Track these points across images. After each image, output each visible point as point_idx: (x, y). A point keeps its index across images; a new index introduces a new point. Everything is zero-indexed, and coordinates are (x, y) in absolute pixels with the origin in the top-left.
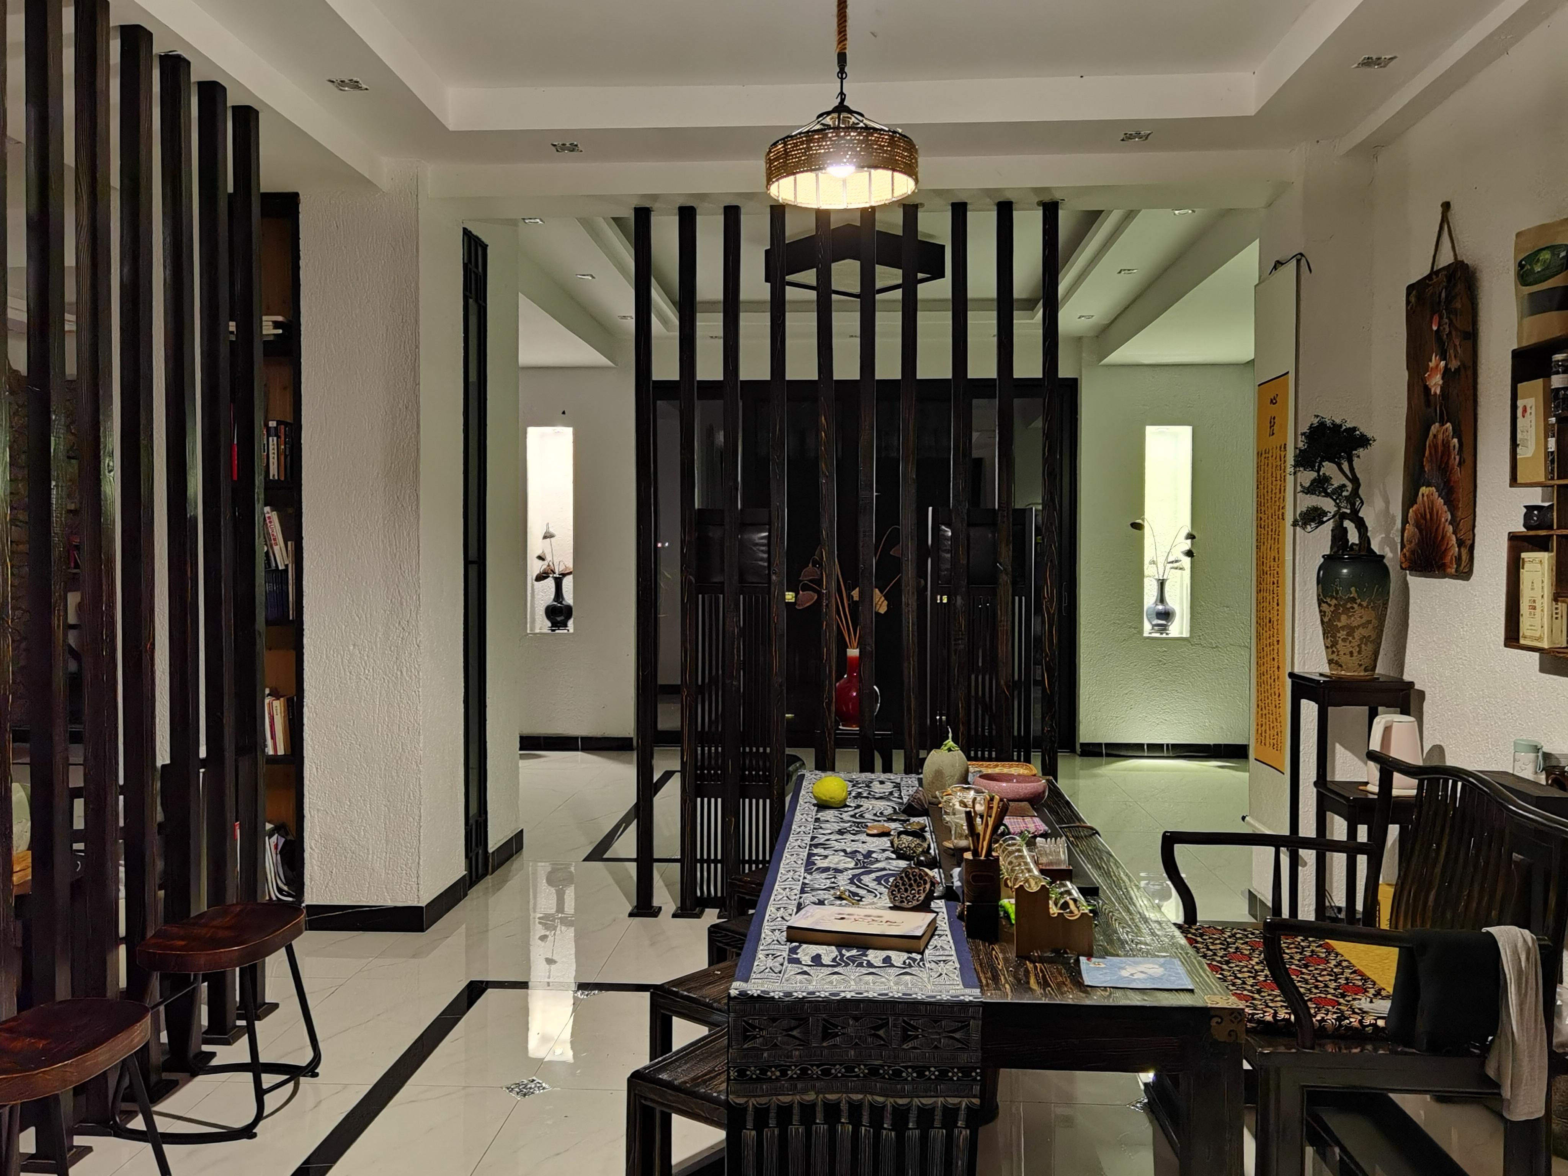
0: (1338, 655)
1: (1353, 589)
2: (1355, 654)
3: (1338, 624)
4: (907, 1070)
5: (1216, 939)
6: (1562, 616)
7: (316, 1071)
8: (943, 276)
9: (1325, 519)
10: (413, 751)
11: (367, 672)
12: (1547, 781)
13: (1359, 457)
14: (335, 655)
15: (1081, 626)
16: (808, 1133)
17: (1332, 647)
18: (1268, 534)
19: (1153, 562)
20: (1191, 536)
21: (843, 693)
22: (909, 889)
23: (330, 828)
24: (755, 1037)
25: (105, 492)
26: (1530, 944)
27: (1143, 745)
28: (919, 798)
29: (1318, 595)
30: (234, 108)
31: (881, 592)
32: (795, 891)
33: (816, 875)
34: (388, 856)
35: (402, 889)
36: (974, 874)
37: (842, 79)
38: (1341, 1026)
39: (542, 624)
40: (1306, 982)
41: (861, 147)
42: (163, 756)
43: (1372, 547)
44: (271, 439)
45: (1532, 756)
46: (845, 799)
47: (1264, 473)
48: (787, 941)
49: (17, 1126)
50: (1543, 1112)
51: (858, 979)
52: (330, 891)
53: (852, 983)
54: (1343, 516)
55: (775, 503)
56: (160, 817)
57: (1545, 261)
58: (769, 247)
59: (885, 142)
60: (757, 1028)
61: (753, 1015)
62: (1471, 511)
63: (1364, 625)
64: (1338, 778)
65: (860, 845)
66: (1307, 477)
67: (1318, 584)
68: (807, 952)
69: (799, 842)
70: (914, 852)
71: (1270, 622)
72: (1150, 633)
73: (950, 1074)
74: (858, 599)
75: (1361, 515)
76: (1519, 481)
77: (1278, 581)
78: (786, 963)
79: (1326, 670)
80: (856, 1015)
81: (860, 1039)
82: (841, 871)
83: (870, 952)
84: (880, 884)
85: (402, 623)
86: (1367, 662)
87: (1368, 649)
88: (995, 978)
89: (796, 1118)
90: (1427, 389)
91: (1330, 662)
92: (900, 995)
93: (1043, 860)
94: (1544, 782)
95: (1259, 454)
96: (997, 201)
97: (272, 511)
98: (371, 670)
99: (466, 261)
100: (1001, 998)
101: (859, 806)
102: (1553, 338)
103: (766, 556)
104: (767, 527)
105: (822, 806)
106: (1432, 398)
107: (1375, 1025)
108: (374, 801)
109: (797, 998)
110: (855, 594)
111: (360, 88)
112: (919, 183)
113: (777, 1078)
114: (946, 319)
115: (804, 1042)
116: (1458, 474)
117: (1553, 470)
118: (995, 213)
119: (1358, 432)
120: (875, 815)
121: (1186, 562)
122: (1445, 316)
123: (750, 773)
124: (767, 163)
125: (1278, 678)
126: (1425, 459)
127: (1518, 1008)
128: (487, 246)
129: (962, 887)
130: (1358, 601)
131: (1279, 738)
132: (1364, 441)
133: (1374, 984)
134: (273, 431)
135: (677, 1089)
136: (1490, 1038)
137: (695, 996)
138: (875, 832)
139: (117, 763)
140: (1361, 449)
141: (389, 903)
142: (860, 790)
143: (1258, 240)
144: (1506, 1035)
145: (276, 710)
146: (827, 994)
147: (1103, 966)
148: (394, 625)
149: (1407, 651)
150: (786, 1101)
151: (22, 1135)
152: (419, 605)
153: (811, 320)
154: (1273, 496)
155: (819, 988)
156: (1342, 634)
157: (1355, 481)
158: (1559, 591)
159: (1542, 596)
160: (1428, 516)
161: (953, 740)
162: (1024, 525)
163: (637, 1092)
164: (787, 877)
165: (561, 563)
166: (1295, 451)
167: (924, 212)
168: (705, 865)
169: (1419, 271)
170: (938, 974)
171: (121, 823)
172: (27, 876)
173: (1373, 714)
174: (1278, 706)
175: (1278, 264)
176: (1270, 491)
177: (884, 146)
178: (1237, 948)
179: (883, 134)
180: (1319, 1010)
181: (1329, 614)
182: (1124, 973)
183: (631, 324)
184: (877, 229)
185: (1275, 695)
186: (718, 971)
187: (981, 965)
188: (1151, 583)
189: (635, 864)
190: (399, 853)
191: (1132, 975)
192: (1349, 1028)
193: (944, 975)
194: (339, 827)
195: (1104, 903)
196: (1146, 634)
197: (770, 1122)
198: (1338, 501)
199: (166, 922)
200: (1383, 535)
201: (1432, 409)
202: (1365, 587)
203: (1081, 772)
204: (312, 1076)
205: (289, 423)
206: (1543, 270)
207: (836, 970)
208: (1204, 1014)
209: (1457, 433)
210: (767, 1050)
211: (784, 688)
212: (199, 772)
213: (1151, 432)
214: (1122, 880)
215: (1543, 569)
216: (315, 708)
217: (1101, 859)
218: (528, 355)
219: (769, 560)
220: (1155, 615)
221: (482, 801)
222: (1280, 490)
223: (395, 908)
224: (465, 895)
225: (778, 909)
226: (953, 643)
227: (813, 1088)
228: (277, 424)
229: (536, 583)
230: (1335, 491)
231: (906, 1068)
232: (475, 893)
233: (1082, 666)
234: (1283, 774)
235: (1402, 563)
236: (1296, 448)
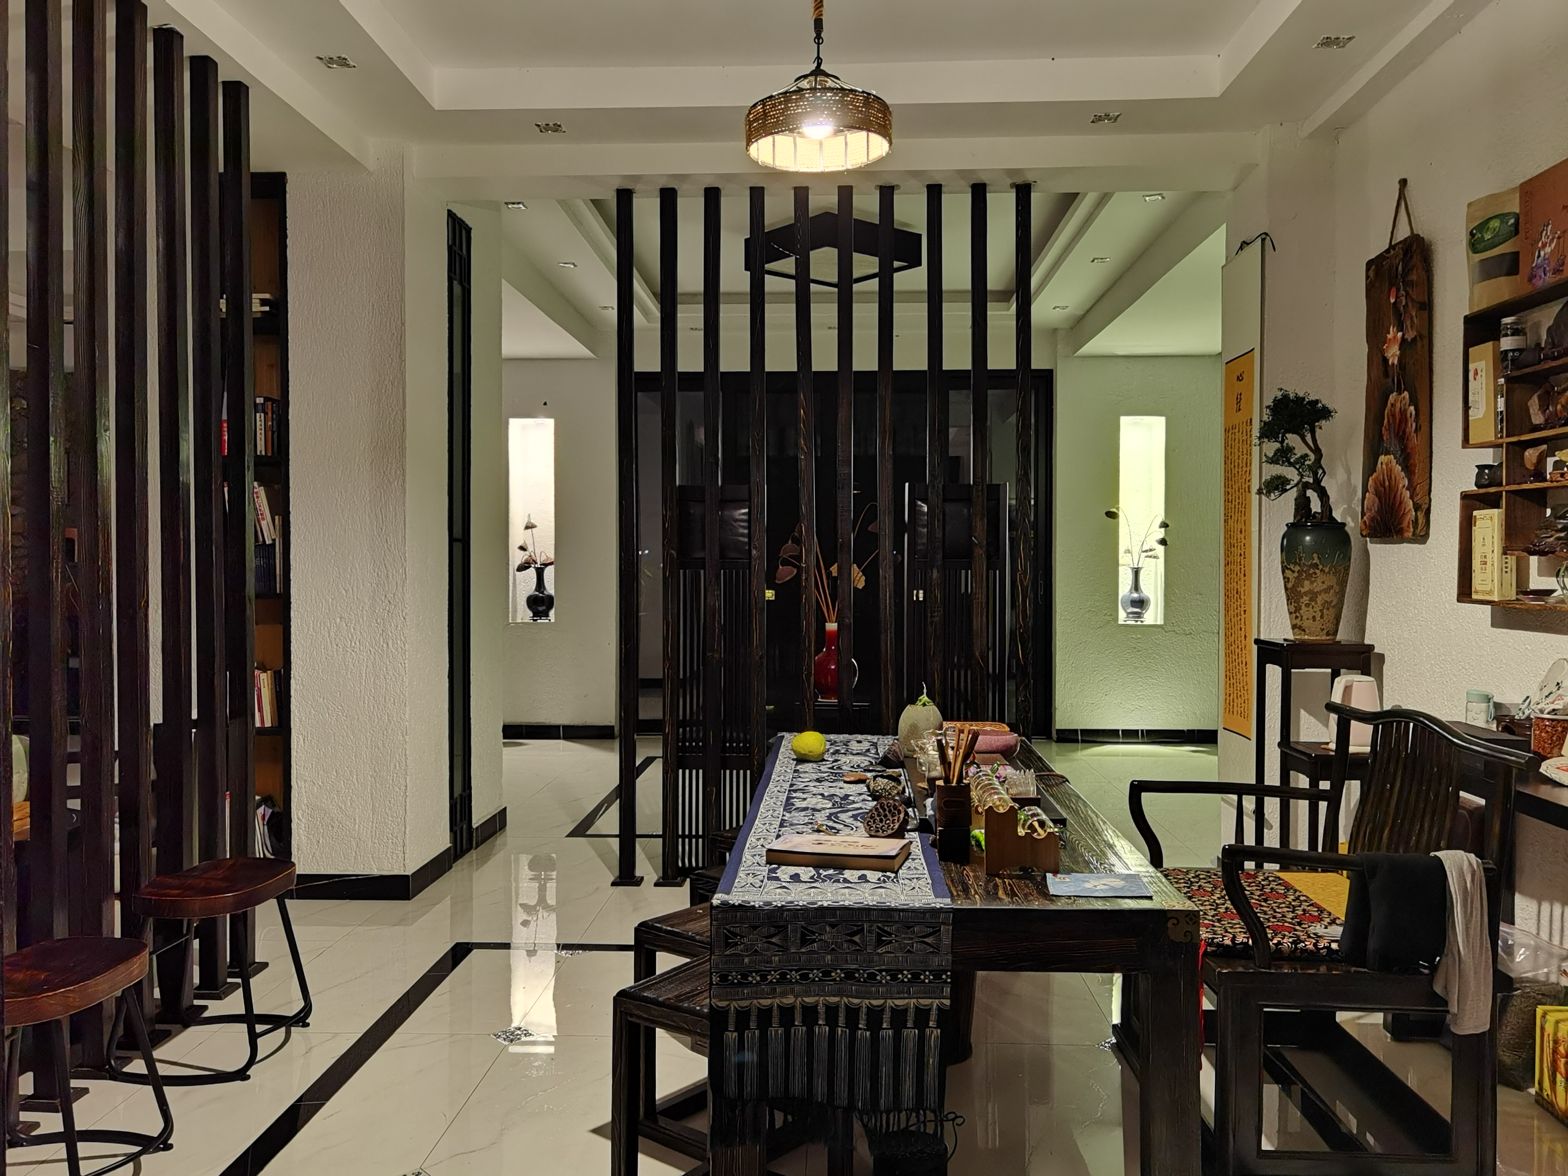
0: (1301, 620)
1: (1315, 555)
2: (1318, 618)
3: (1302, 589)
4: (881, 973)
5: (1180, 879)
6: (1511, 570)
7: (307, 1021)
8: (920, 265)
9: (1288, 487)
10: (398, 722)
11: (353, 644)
12: (1497, 727)
13: (1321, 428)
14: (322, 628)
15: (1057, 614)
16: (787, 1034)
17: (1295, 612)
18: (1235, 508)
19: (1128, 551)
20: (1164, 525)
21: (822, 667)
22: (884, 819)
23: (317, 799)
24: (736, 944)
25: (101, 450)
26: (1475, 866)
27: (1118, 730)
28: (894, 750)
29: (1282, 562)
30: (224, 83)
31: (859, 568)
32: (775, 826)
33: (794, 813)
34: (374, 825)
35: (388, 858)
36: (946, 799)
37: (818, 44)
38: (1296, 948)
39: (524, 614)
40: (1265, 913)
41: (837, 107)
42: (156, 716)
43: (1334, 515)
44: (258, 415)
45: (1484, 706)
46: (823, 754)
47: (1231, 448)
48: (767, 864)
49: (16, 1066)
50: (1488, 1027)
51: (834, 892)
52: (316, 860)
53: (829, 894)
54: (1306, 486)
55: (754, 478)
56: (153, 776)
57: (1495, 230)
58: (749, 236)
59: (860, 103)
60: (739, 935)
61: (734, 923)
62: (1428, 475)
63: (1326, 591)
64: (1303, 739)
65: (838, 790)
66: (1271, 447)
67: (1282, 551)
68: (785, 872)
69: (778, 788)
70: (890, 794)
71: (1237, 593)
72: (1125, 621)
73: (922, 977)
74: (836, 575)
75: (1323, 484)
76: (1471, 442)
77: (1244, 552)
78: (766, 880)
79: (1291, 637)
80: (832, 922)
81: (836, 946)
82: (819, 811)
83: (846, 872)
84: (856, 819)
85: (388, 596)
86: (1330, 626)
87: (1330, 614)
88: (966, 890)
89: (775, 1021)
90: (1385, 360)
91: (1294, 627)
92: (875, 903)
93: (1013, 791)
94: (1495, 730)
95: (1226, 431)
96: (971, 183)
97: (260, 486)
98: (358, 643)
99: (450, 243)
100: (971, 904)
101: (836, 761)
102: (1502, 302)
103: (746, 531)
104: (747, 503)
105: (802, 759)
106: (1389, 369)
107: (1329, 948)
108: (360, 771)
109: (776, 906)
110: (834, 569)
111: (348, 66)
112: (893, 145)
113: (758, 982)
114: (921, 310)
115: (784, 949)
116: (1415, 441)
117: (1502, 428)
118: (970, 195)
119: (1320, 405)
120: (853, 767)
121: (1160, 550)
122: (1402, 288)
123: (731, 745)
124: (746, 125)
125: (1245, 647)
126: (1383, 429)
127: (1464, 926)
128: (471, 229)
129: (934, 816)
130: (1321, 567)
131: (1246, 706)
132: (1326, 413)
133: (1330, 914)
134: (260, 407)
135: (662, 1004)
136: (1438, 958)
137: (678, 930)
138: (852, 779)
139: (113, 716)
140: (1324, 422)
141: (376, 872)
142: (838, 748)
143: (1225, 225)
144: (1452, 953)
145: (264, 682)
146: (805, 903)
147: (1068, 880)
148: (380, 598)
149: (1368, 616)
150: (766, 1004)
151: (21, 1078)
152: (406, 578)
153: (790, 312)
154: (1240, 470)
155: (797, 898)
156: (1305, 600)
157: (1317, 451)
158: (1508, 545)
159: (1493, 551)
160: (1387, 483)
161: (927, 695)
162: (998, 500)
163: (622, 1009)
164: (766, 815)
165: (543, 554)
166: (1260, 424)
167: (899, 194)
168: (687, 840)
169: (1378, 246)
170: (911, 888)
171: (117, 781)
172: (24, 826)
173: (1335, 674)
174: (1245, 674)
175: (1244, 244)
176: (1236, 465)
177: (859, 106)
178: (1200, 886)
179: (858, 95)
180: (1276, 935)
181: (1292, 580)
182: (1088, 885)
183: (612, 315)
184: (854, 217)
185: (1242, 663)
186: (700, 909)
187: (952, 881)
188: (1126, 572)
189: (618, 839)
190: (385, 823)
191: (1095, 886)
192: (1304, 950)
193: (917, 888)
194: (325, 797)
195: (1071, 834)
196: (1120, 622)
197: (751, 1024)
198: (1301, 470)
199: (158, 873)
200: (1346, 506)
201: (1390, 380)
202: (1327, 553)
203: (1057, 757)
204: (303, 1026)
205: (276, 400)
206: (1491, 238)
207: (813, 885)
208: (1161, 916)
209: (1413, 401)
210: (747, 956)
211: (765, 660)
212: (191, 732)
213: (1126, 422)
214: (1089, 816)
215: (1493, 526)
216: (302, 680)
217: (1070, 800)
218: (511, 346)
219: (749, 536)
220: (1129, 603)
221: (467, 778)
222: (1247, 464)
223: (382, 877)
224: (450, 868)
225: (758, 839)
226: (929, 615)
227: (792, 991)
228: (264, 401)
229: (518, 573)
230: (1298, 461)
231: (880, 971)
232: (460, 867)
233: (1058, 654)
234: (1250, 739)
235: (1362, 530)
236: (1261, 421)
